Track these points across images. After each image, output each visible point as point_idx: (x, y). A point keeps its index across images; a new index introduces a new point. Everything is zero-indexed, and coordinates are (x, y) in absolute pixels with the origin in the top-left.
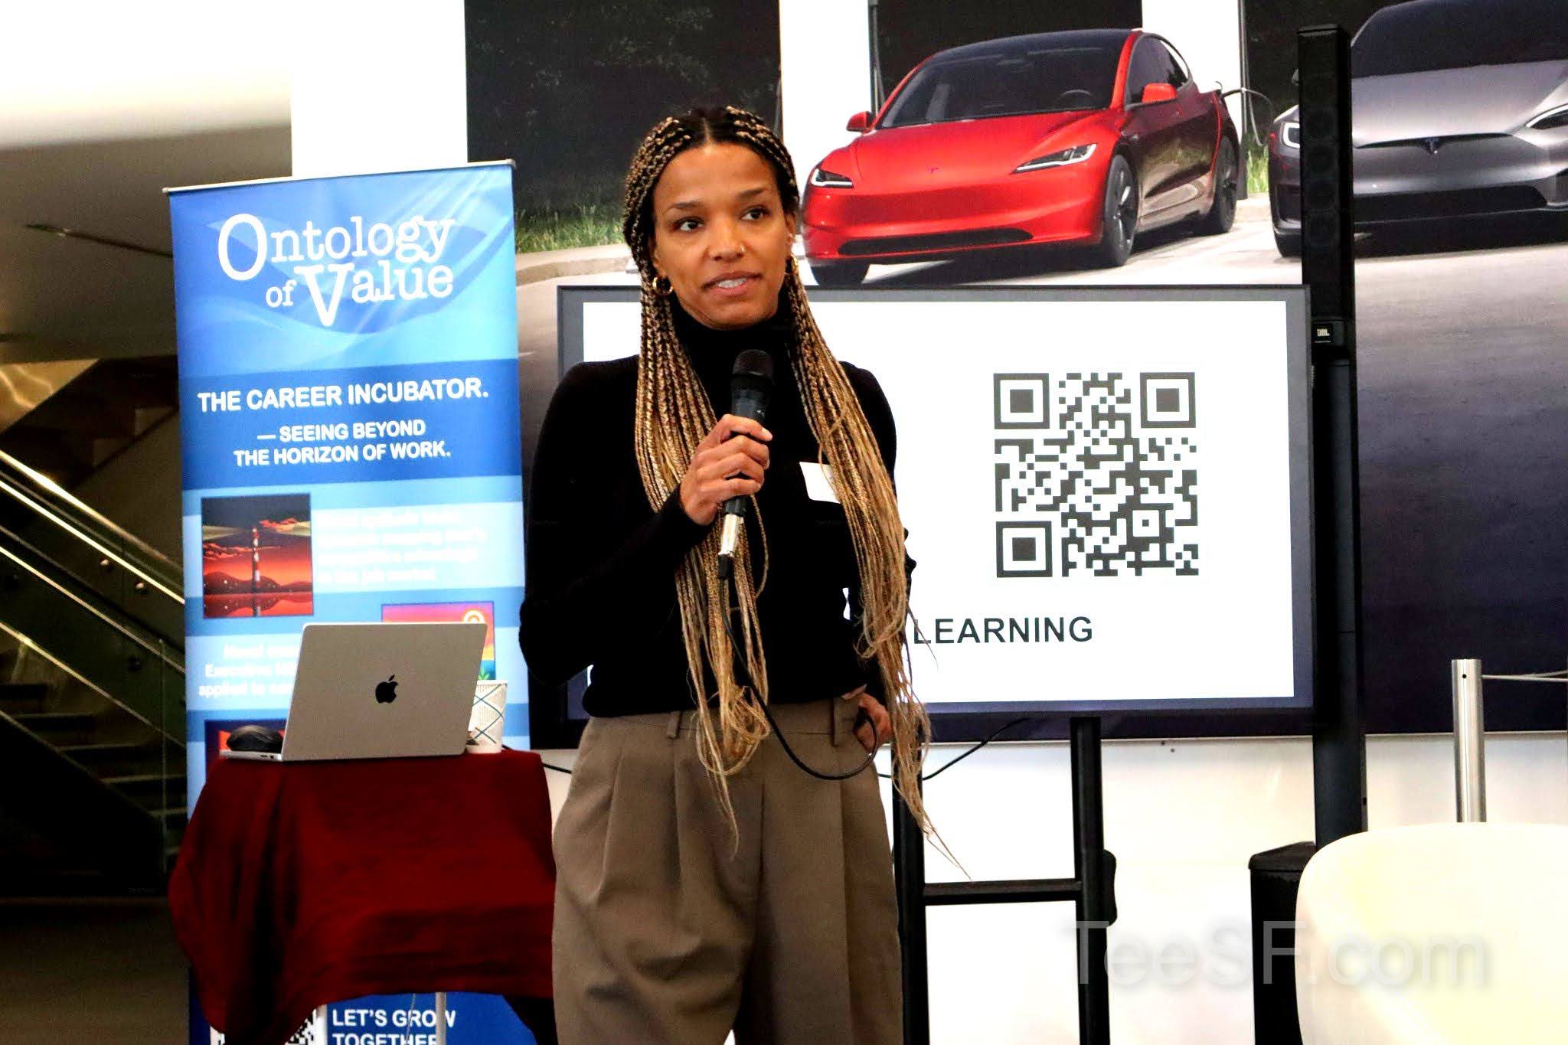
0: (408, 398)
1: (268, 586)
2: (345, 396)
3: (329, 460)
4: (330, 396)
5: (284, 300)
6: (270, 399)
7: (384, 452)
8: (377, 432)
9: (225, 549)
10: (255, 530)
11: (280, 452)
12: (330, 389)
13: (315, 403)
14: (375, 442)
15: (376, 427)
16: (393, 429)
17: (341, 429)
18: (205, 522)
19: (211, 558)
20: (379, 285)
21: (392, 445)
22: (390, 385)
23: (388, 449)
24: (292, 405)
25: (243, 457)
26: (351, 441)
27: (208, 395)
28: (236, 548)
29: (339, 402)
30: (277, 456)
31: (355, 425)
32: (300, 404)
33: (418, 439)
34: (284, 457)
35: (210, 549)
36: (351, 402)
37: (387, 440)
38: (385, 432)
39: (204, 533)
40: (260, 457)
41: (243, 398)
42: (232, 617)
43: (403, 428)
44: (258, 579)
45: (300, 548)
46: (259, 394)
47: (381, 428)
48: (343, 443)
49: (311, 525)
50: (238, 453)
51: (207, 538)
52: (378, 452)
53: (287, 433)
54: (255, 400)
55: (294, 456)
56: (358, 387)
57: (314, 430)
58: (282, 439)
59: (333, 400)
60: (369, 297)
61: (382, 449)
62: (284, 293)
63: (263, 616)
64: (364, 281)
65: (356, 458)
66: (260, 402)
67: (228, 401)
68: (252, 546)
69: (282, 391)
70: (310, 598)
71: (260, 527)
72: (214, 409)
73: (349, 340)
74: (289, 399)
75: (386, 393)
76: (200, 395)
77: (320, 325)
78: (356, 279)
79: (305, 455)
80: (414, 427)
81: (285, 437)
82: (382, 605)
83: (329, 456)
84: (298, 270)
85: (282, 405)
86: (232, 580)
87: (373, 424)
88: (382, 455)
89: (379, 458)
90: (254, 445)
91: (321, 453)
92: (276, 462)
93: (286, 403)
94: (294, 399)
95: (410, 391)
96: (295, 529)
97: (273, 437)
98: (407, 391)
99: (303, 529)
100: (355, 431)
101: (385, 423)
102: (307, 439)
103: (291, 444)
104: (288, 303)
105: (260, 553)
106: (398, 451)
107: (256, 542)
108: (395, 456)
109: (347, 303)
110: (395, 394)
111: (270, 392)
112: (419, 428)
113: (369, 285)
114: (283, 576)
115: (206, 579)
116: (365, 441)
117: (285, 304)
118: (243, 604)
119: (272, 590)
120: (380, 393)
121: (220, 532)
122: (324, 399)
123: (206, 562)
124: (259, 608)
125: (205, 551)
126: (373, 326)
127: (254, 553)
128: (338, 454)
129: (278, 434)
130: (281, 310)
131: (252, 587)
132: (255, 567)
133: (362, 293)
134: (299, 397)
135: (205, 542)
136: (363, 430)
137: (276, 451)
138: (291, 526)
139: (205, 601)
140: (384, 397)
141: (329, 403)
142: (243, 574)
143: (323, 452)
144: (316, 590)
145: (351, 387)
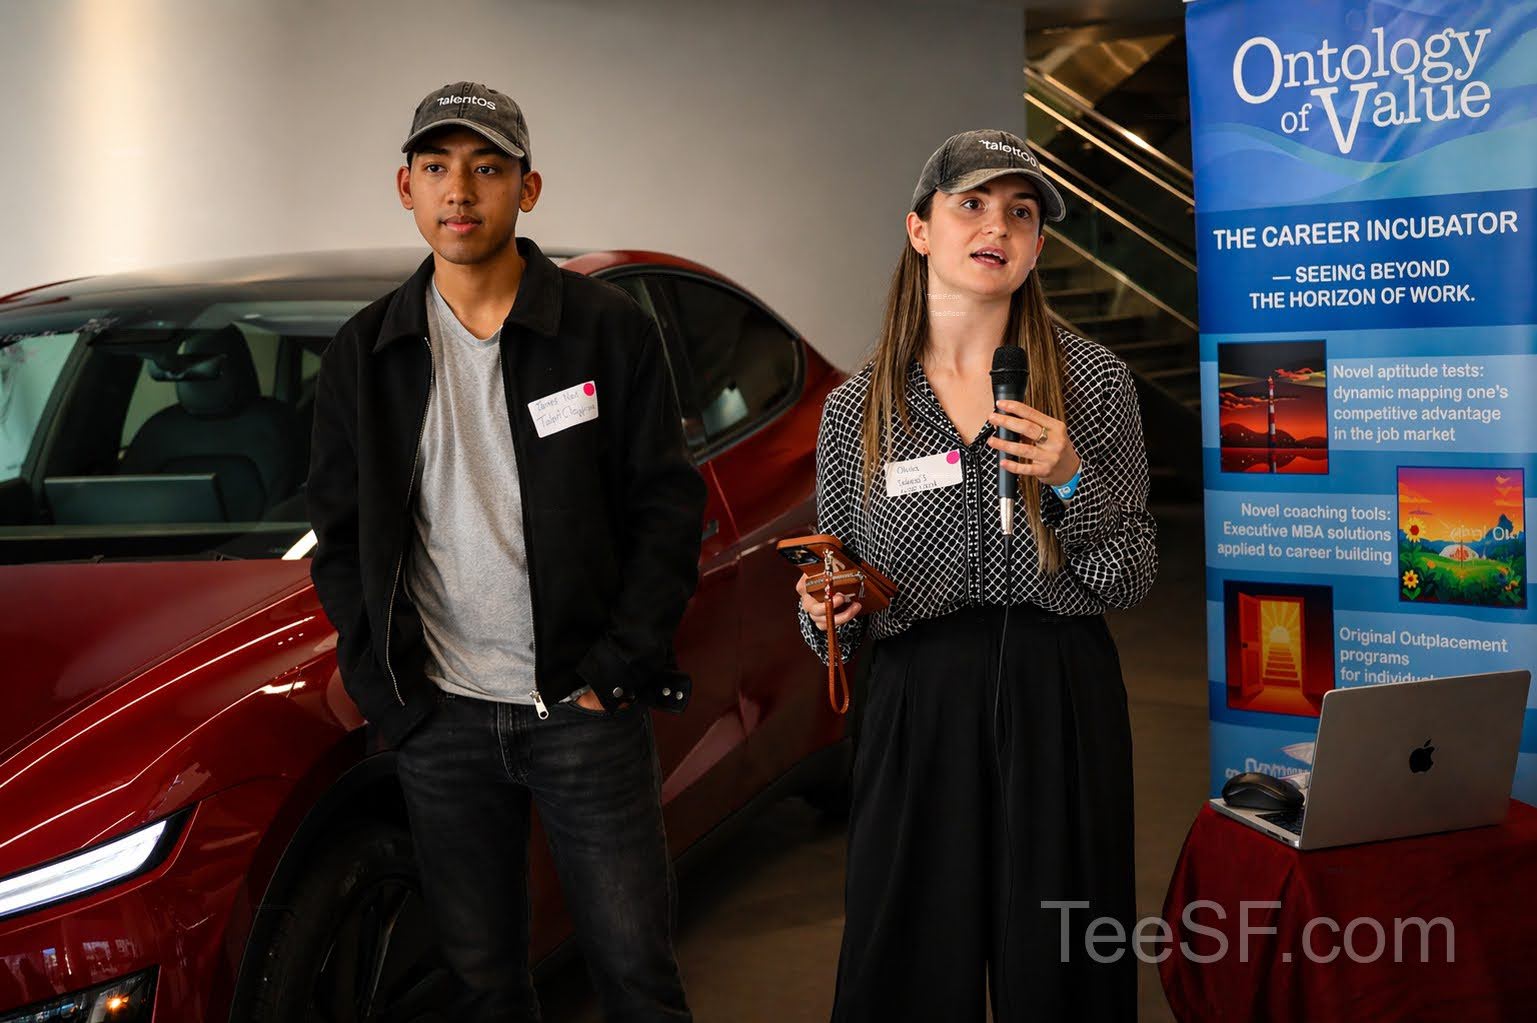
0: (1431, 234)
1: (1283, 440)
2: (1362, 232)
3: (1346, 304)
4: (1347, 232)
5: (1300, 125)
6: (1285, 236)
7: (1403, 295)
8: (1396, 272)
9: (1241, 399)
10: (1270, 380)
11: (1296, 295)
12: (1347, 224)
13: (1331, 240)
14: (1393, 284)
15: (1395, 267)
16: (1414, 270)
17: (1358, 270)
18: (1221, 369)
19: (1228, 408)
20: (1403, 107)
21: (1412, 289)
22: (1412, 220)
23: (1407, 293)
24: (1308, 241)
25: (1259, 299)
26: (1368, 284)
27: (1223, 232)
28: (1252, 398)
29: (1357, 239)
30: (1293, 299)
31: (1373, 266)
32: (1315, 241)
33: (1441, 282)
34: (1299, 299)
35: (1227, 398)
36: (1370, 238)
37: (1408, 282)
38: (1405, 271)
39: (1221, 381)
40: (1274, 300)
41: (1258, 234)
42: (1249, 473)
43: (1425, 268)
44: (1274, 432)
45: (1316, 400)
46: (1275, 231)
47: (1401, 270)
48: (1361, 285)
49: (1326, 374)
50: (1254, 296)
51: (1221, 386)
52: (1398, 295)
53: (1304, 274)
54: (1271, 236)
55: (1310, 299)
56: (1378, 223)
57: (1331, 270)
58: (1298, 279)
59: (1350, 236)
60: (1393, 119)
61: (1401, 292)
62: (1299, 118)
63: (1278, 473)
64: (1386, 101)
65: (1373, 301)
66: (1275, 240)
67: (1243, 238)
68: (1268, 397)
69: (1298, 227)
70: (1326, 456)
71: (1276, 376)
72: (1229, 247)
73: (1370, 169)
74: (1304, 235)
75: (1408, 228)
76: (1215, 232)
77: (1337, 152)
78: (1378, 102)
79: (1321, 298)
80: (1437, 267)
81: (1301, 278)
82: (1398, 467)
83: (1346, 299)
84: (1314, 92)
85: (1298, 242)
86: (1249, 433)
87: (1393, 264)
88: (1400, 298)
89: (1398, 301)
90: (1269, 288)
91: (1338, 296)
92: (1292, 305)
93: (1302, 238)
94: (1310, 236)
95: (1435, 227)
96: (1311, 379)
97: (1289, 278)
98: (1431, 226)
99: (1320, 379)
100: (1373, 271)
101: (1405, 264)
102: (1323, 280)
103: (1307, 286)
104: (1304, 128)
105: (1275, 404)
106: (1419, 295)
107: (1271, 393)
108: (1415, 300)
109: (1366, 127)
110: (1418, 230)
111: (1286, 229)
112: (1442, 270)
113: (1393, 107)
114: (1298, 430)
115: (1223, 430)
116: (1384, 283)
117: (1300, 130)
118: (1260, 459)
119: (1288, 445)
120: (1401, 229)
121: (1236, 380)
122: (1342, 236)
123: (1223, 412)
124: (1275, 464)
125: (1222, 401)
126: (1396, 153)
127: (1269, 404)
128: (1355, 297)
129: (1294, 275)
130: (1297, 136)
131: (1269, 440)
132: (1271, 419)
133: (1384, 116)
134: (1315, 234)
135: (1222, 391)
136: (1381, 270)
137: (1292, 294)
138: (1306, 377)
139: (1223, 454)
140: (1406, 232)
141: (1347, 240)
142: (1258, 427)
143: (1342, 294)
144: (1332, 447)
145: (1370, 223)
